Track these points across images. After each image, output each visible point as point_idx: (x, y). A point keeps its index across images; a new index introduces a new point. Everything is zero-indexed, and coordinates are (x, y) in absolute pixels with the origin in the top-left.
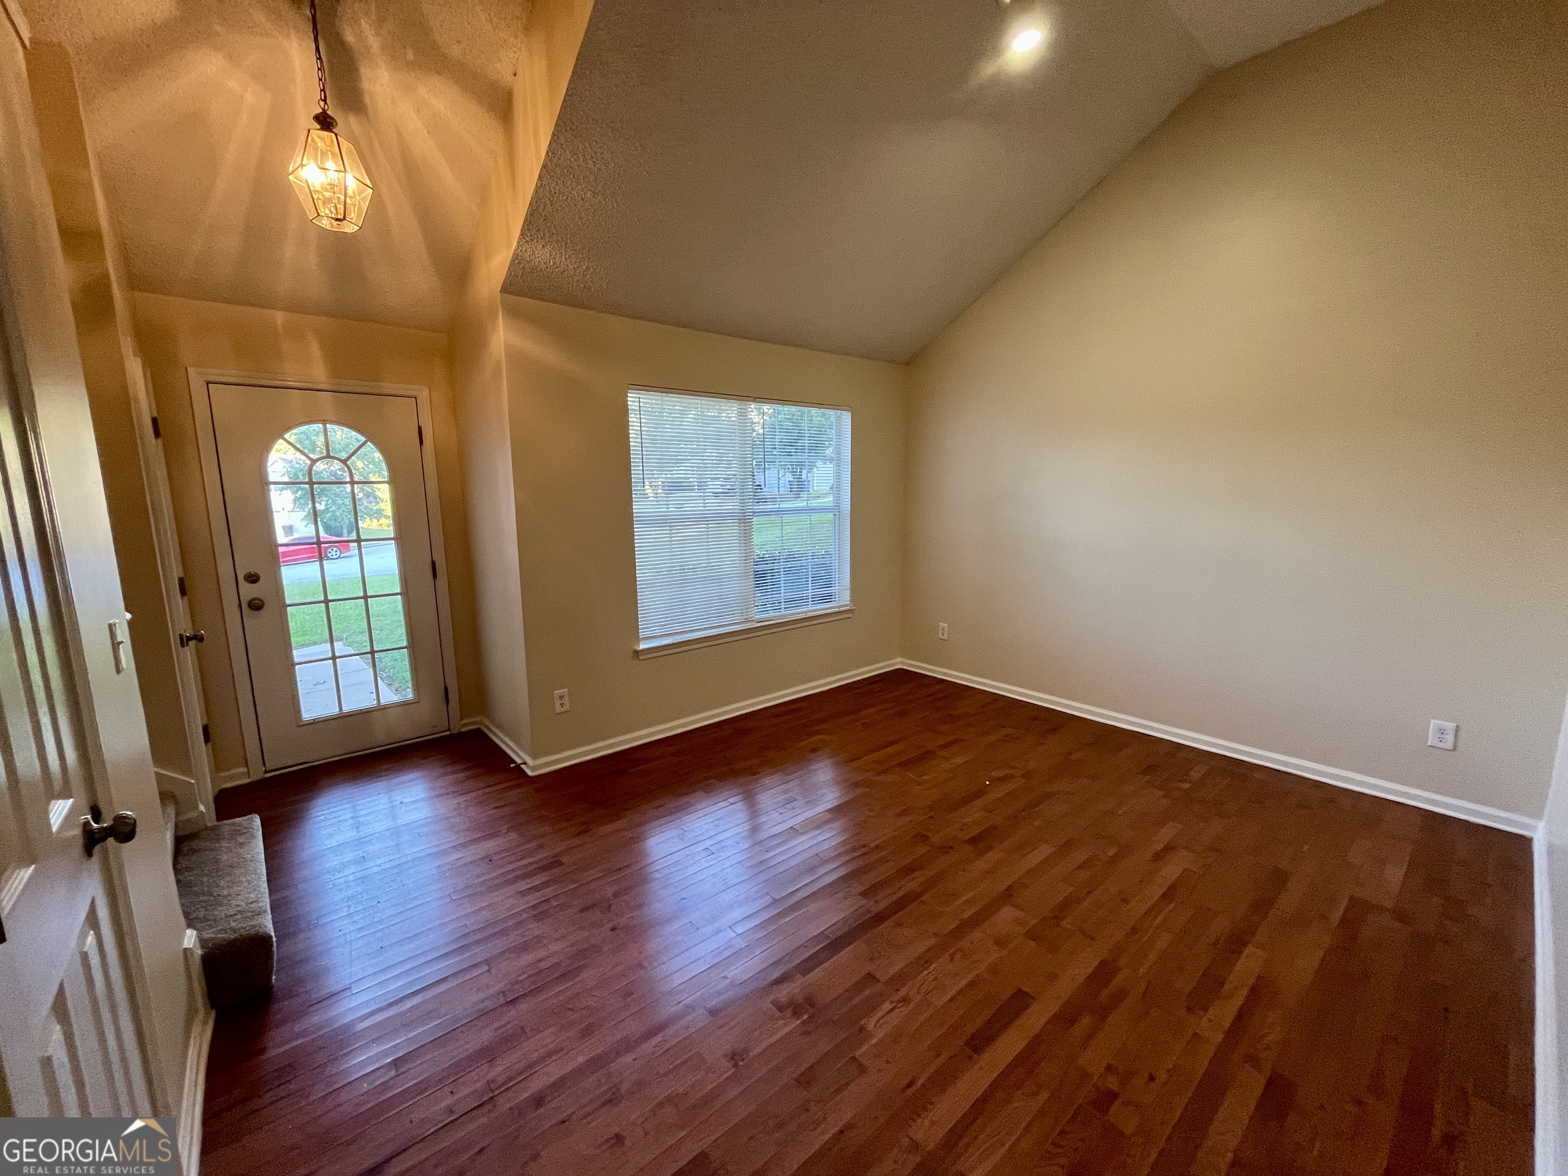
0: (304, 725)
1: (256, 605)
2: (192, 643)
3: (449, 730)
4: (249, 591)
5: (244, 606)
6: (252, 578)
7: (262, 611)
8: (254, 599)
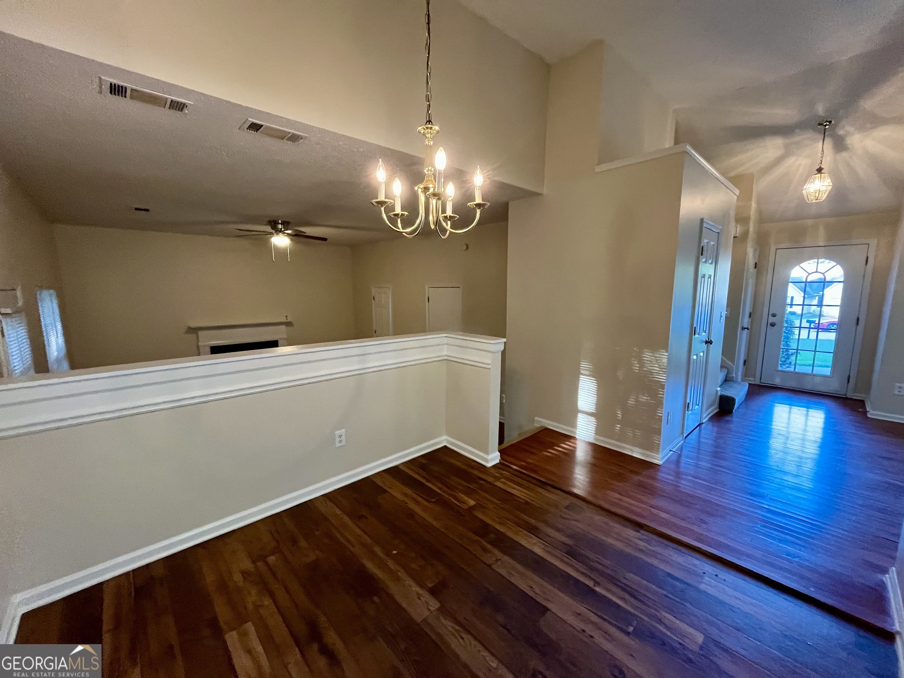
0: (779, 371)
1: (773, 325)
2: (746, 330)
3: (846, 395)
4: (772, 320)
5: (769, 324)
6: (774, 315)
7: (774, 327)
8: (772, 323)
